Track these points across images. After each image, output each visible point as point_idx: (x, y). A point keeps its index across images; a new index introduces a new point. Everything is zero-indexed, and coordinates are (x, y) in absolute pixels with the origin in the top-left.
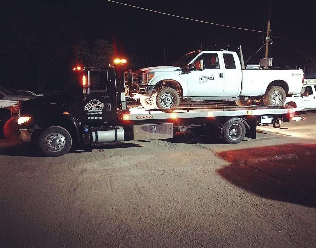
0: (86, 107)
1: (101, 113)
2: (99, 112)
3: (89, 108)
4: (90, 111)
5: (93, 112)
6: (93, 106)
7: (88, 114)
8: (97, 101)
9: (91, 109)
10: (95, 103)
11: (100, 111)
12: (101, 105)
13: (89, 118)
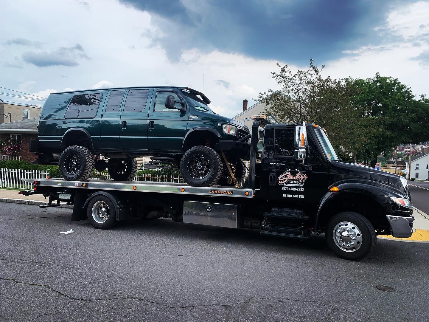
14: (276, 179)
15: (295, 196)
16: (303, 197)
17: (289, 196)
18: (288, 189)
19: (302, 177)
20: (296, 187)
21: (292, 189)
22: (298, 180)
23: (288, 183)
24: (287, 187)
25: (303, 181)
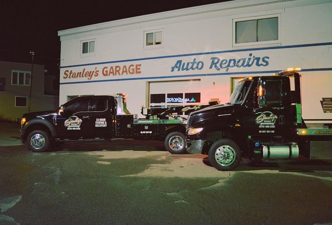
0: (258, 119)
1: (274, 127)
2: (271, 125)
3: (261, 120)
4: (262, 124)
5: (265, 125)
6: (266, 118)
7: (260, 127)
8: (270, 114)
9: (263, 122)
10: (268, 115)
11: (273, 124)
12: (274, 118)
13: (260, 132)
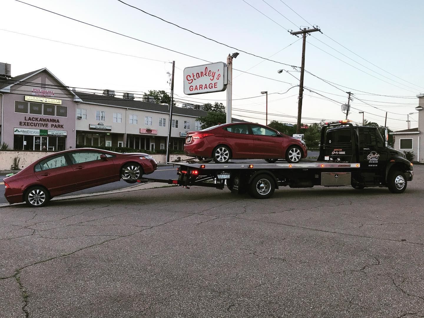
14: (366, 157)
15: (374, 166)
16: (377, 165)
17: (371, 166)
18: (371, 162)
19: (377, 155)
20: (375, 161)
21: (373, 162)
22: (375, 157)
23: (371, 159)
24: (371, 161)
25: (378, 158)
